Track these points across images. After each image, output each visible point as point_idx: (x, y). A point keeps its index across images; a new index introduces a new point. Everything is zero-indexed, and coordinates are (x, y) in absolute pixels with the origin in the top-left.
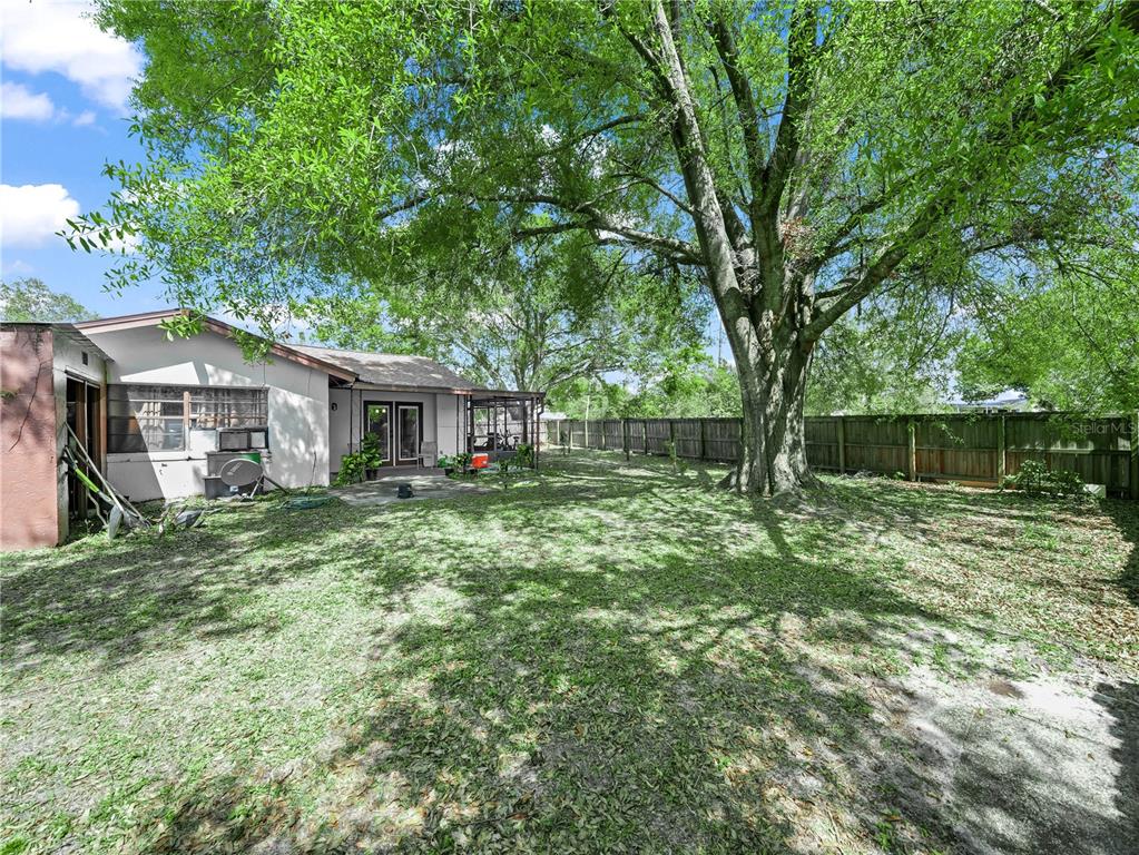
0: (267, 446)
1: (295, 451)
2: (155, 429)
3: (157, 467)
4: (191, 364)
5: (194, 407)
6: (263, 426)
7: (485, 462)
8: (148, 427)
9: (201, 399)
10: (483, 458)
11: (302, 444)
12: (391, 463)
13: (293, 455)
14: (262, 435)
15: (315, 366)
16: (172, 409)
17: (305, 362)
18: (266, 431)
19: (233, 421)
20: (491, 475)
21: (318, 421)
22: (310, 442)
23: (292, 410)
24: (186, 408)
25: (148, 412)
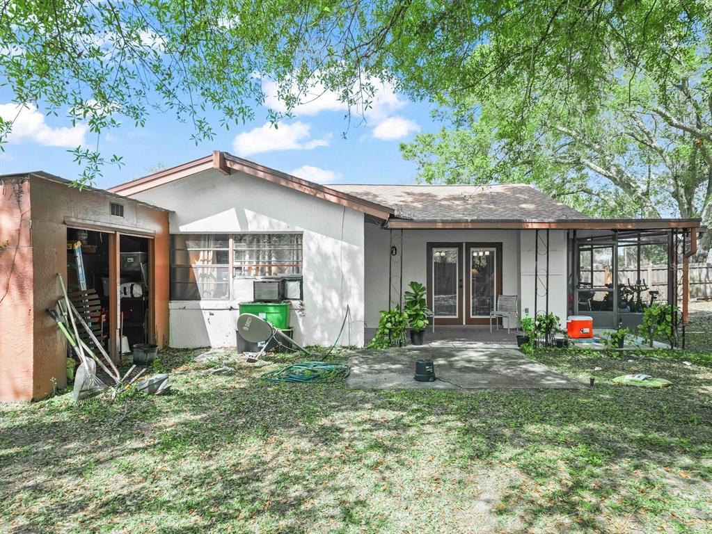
0: (302, 298)
1: (328, 304)
2: (208, 277)
3: (206, 315)
4: (233, 211)
5: (239, 253)
6: (299, 275)
7: (587, 330)
8: (203, 276)
9: (243, 247)
10: (585, 324)
11: (335, 297)
12: (459, 321)
13: (325, 310)
14: (297, 283)
15: (345, 203)
16: (221, 258)
17: (334, 199)
18: (301, 280)
19: (273, 269)
20: (591, 351)
21: (353, 270)
22: (344, 293)
23: (325, 258)
24: (231, 256)
25: (204, 261)
